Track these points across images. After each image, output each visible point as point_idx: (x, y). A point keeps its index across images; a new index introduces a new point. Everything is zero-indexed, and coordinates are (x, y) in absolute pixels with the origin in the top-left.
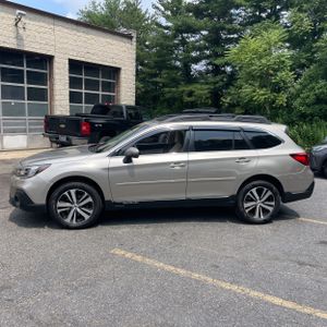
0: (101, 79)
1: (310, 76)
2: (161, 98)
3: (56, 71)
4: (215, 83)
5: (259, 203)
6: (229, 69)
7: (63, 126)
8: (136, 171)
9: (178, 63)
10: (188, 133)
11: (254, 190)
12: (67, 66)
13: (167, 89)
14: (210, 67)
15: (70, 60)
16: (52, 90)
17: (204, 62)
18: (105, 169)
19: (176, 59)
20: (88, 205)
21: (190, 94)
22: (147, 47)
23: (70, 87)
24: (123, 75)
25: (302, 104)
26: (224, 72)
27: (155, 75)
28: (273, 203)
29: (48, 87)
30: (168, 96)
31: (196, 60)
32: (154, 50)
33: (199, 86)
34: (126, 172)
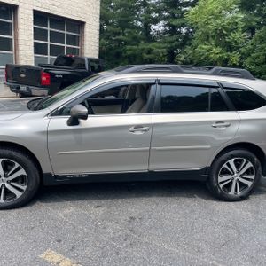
0: (66, 32)
1: (260, 37)
2: (123, 55)
3: (20, 21)
4: (172, 42)
5: (236, 177)
6: (184, 30)
7: (23, 76)
8: (85, 135)
9: (139, 23)
10: (152, 87)
11: (231, 162)
12: (32, 17)
13: (128, 47)
14: (167, 28)
15: (35, 11)
16: (16, 39)
17: (162, 23)
18: (43, 133)
19: (138, 19)
20: (21, 179)
21: (149, 51)
22: (112, 7)
23: (35, 38)
24: (87, 29)
25: (251, 63)
26: (180, 33)
27: (119, 34)
28: (253, 177)
29: (12, 37)
30: (129, 53)
31: (155, 21)
32: (119, 11)
33: (157, 45)
34: (71, 136)
